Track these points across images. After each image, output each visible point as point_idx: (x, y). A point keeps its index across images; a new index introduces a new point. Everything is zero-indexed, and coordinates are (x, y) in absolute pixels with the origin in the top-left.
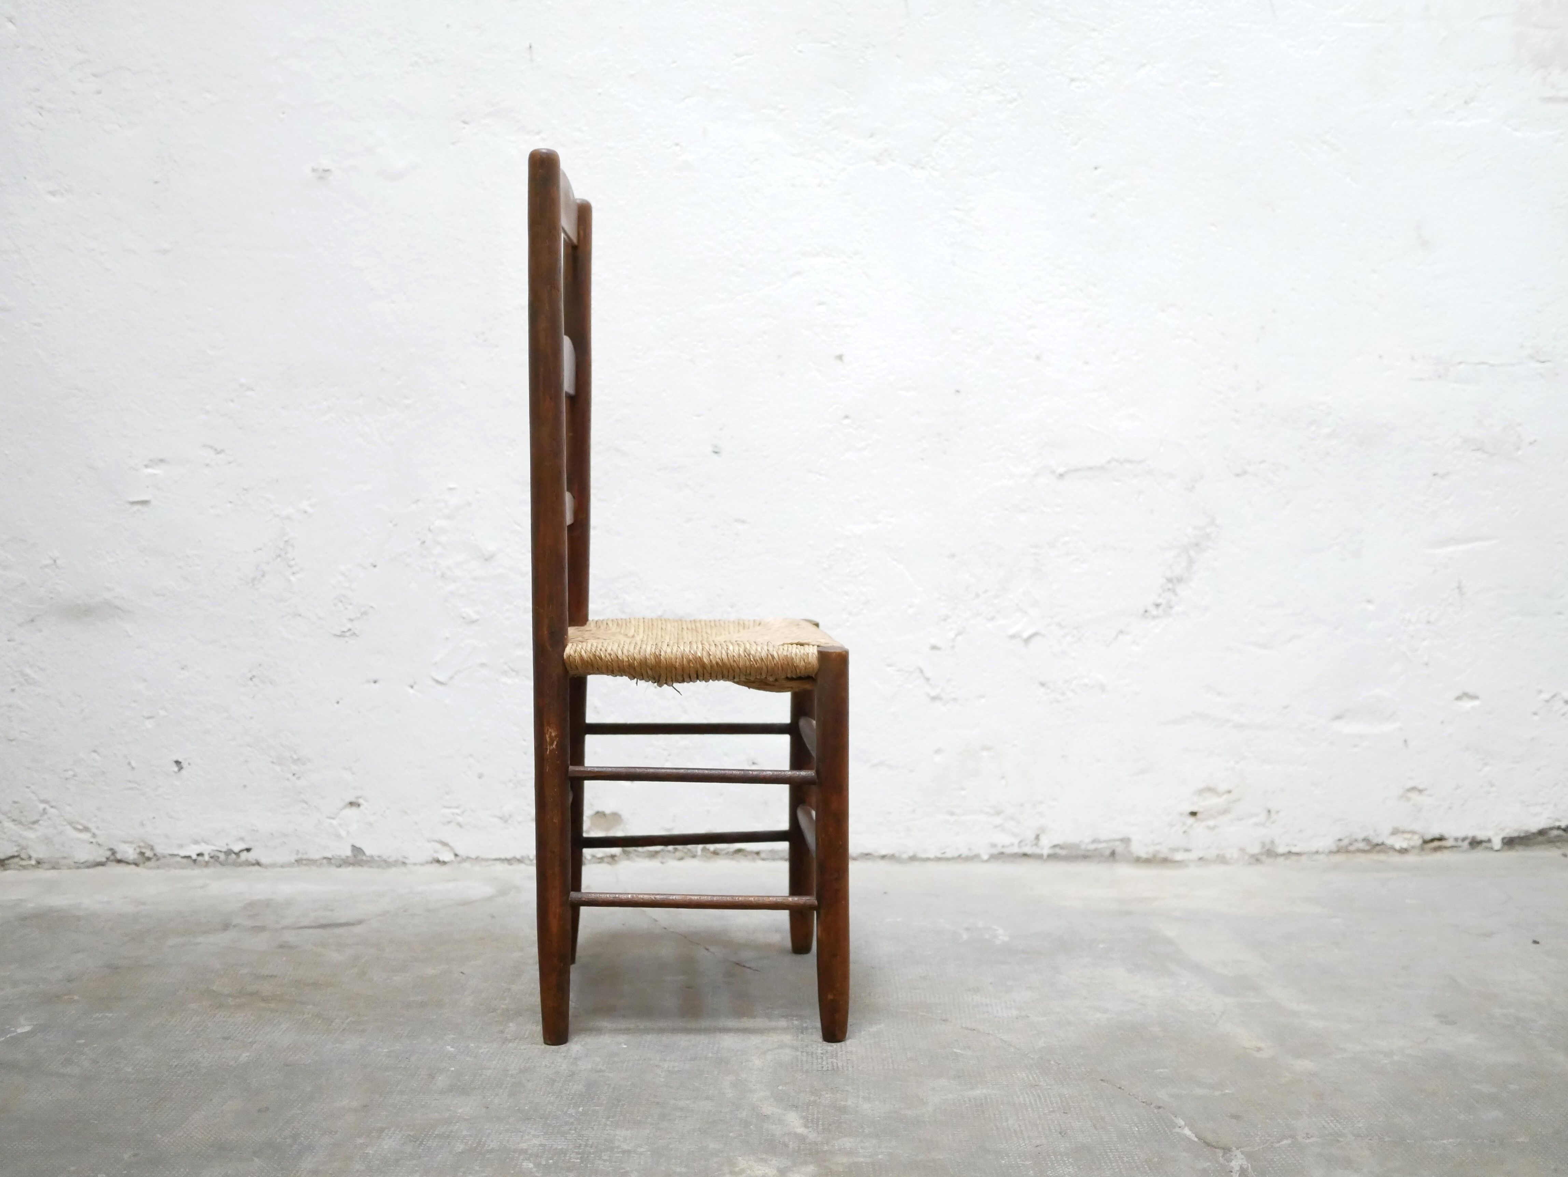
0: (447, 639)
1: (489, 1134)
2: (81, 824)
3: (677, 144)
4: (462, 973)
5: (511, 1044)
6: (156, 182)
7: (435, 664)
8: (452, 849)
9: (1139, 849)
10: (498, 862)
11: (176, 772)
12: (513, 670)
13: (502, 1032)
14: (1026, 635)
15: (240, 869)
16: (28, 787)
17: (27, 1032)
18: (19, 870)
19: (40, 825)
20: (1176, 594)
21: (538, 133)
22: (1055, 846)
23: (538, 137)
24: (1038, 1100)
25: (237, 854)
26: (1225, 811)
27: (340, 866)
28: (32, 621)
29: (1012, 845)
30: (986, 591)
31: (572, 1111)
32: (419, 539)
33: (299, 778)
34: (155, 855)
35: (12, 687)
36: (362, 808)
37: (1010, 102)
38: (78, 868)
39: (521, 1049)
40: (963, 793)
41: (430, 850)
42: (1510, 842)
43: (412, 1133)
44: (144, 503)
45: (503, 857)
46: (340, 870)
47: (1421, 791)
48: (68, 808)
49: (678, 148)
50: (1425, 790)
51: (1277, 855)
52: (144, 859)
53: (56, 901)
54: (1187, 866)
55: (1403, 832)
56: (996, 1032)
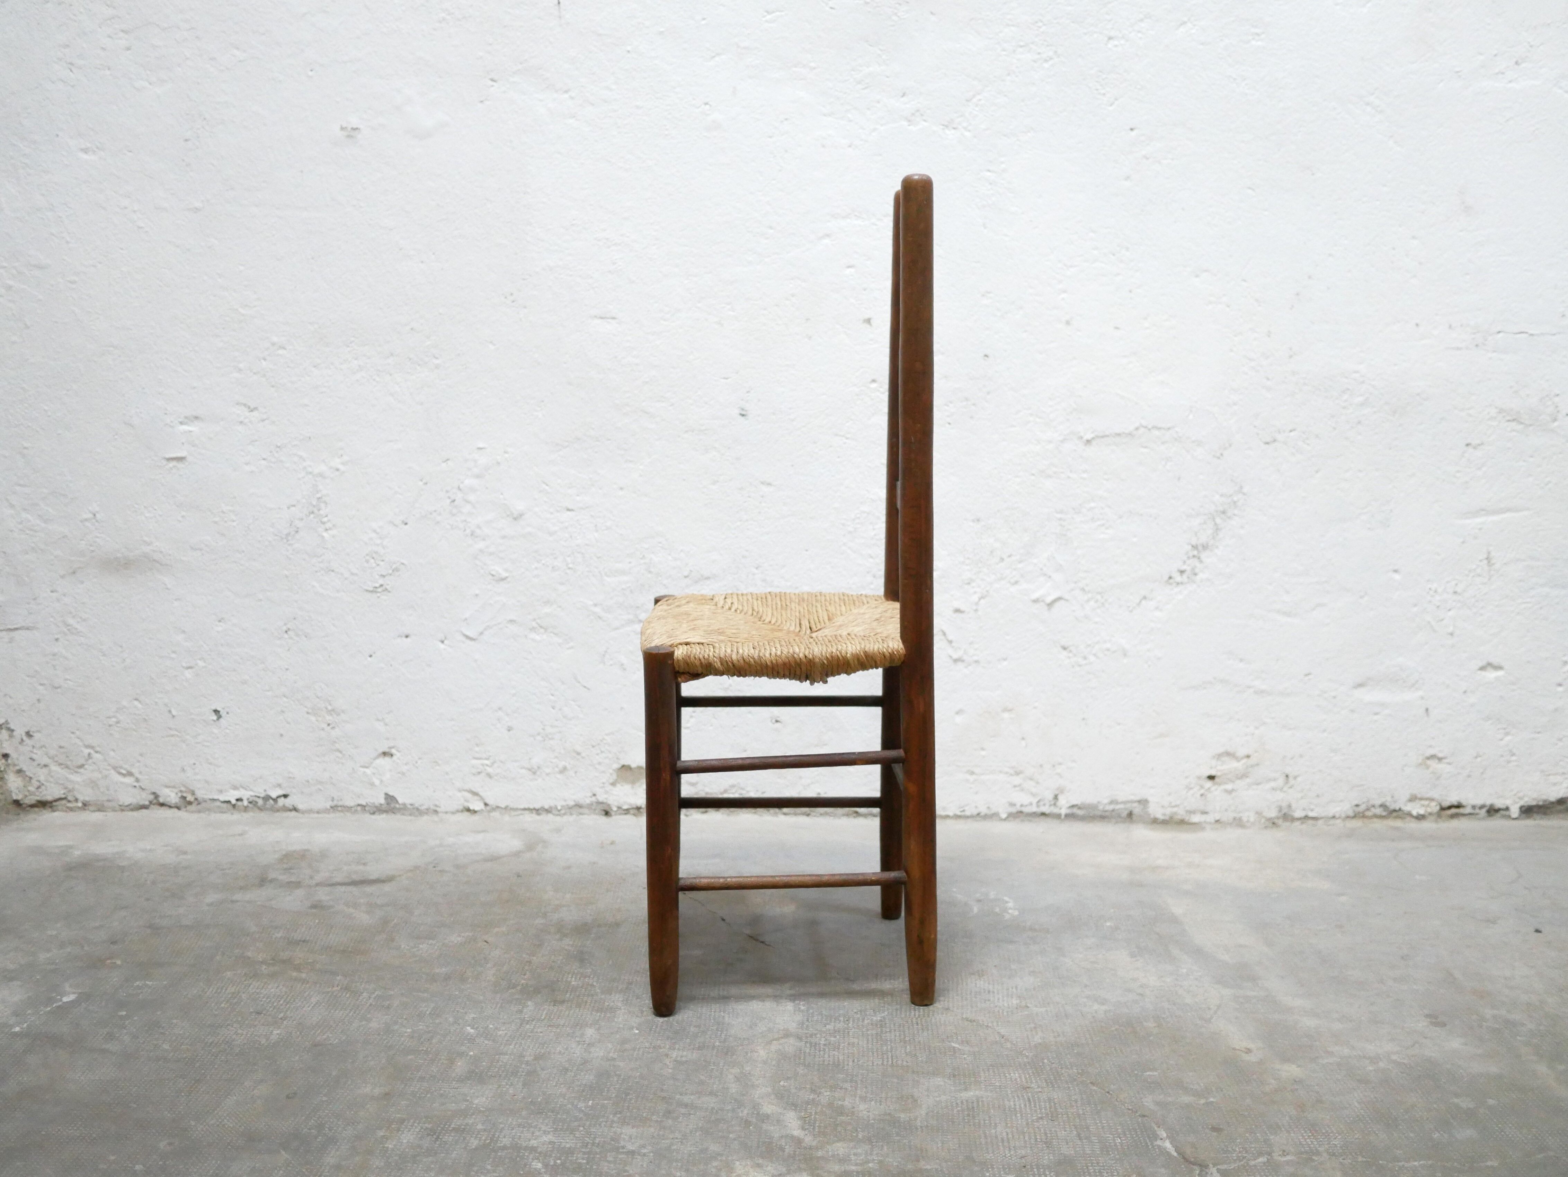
0: (477, 595)
1: (503, 1129)
2: (125, 769)
3: (706, 104)
4: (486, 941)
5: (528, 1026)
6: (186, 140)
7: (466, 619)
8: (482, 798)
9: (1156, 811)
10: (527, 812)
11: (214, 721)
12: (541, 627)
13: (521, 1012)
14: (1049, 599)
15: (277, 814)
16: (73, 733)
17: (72, 1001)
18: (66, 811)
19: (86, 769)
20: (1201, 562)
21: (566, 92)
22: (1073, 806)
23: (566, 96)
24: (1028, 1105)
25: (275, 800)
26: (1243, 776)
27: (374, 813)
28: (74, 573)
29: (1031, 804)
30: (1010, 556)
31: (581, 1105)
32: (449, 498)
33: (333, 728)
34: (196, 799)
35: (56, 637)
36: (395, 758)
37: (1046, 61)
38: (122, 810)
39: (537, 1032)
40: (983, 753)
41: (460, 799)
42: (1528, 811)
43: (430, 1126)
44: (180, 459)
45: (532, 807)
46: (373, 817)
47: (1440, 759)
48: (112, 753)
49: (708, 106)
50: (1445, 758)
51: (1294, 820)
52: (185, 803)
53: (102, 848)
54: (1203, 829)
55: (1421, 799)
56: (995, 1024)
